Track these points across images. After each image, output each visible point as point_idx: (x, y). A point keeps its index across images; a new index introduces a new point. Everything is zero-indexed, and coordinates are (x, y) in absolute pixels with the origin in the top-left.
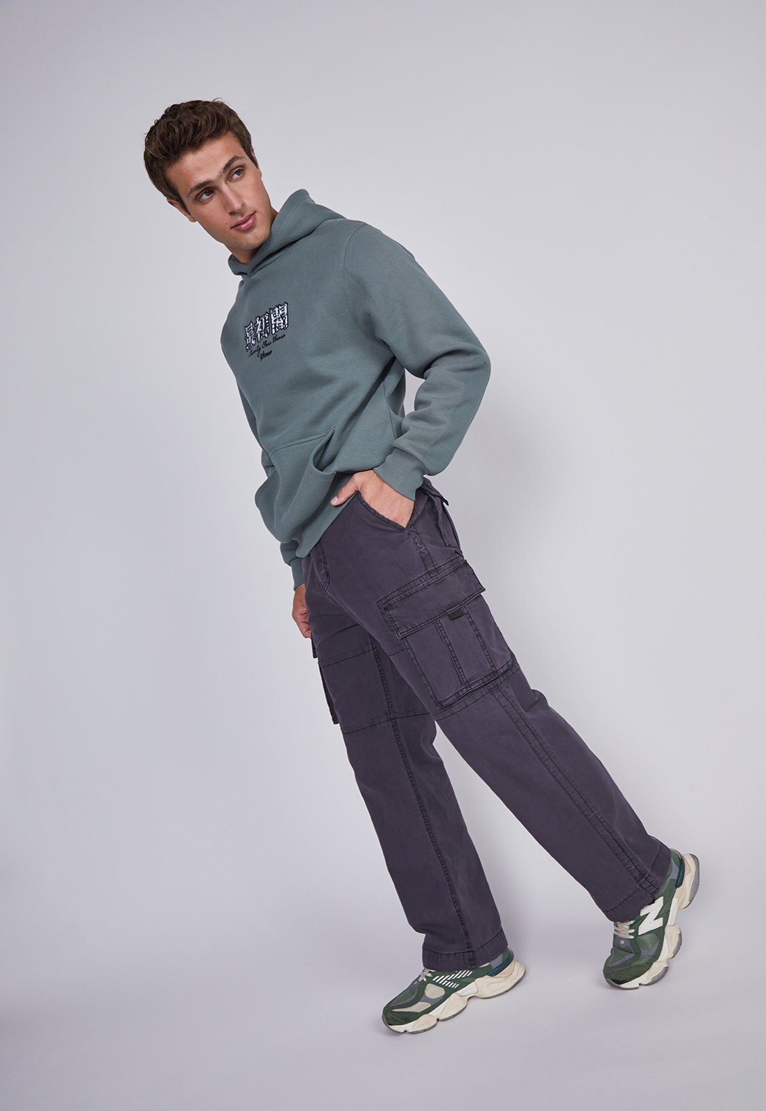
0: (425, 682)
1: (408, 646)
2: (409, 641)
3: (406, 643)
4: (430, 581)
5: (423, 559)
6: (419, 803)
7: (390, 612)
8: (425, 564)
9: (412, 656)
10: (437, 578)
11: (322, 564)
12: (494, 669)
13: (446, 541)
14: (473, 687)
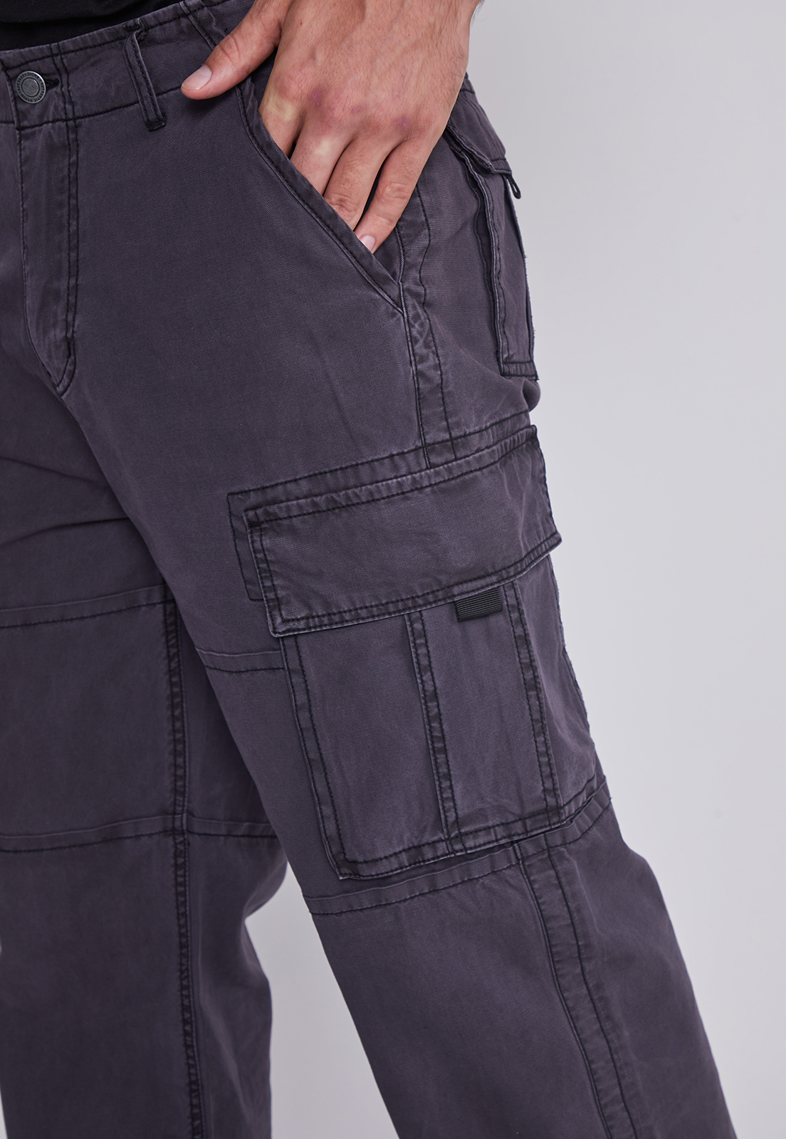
0: (321, 788)
1: (294, 664)
2: (305, 651)
3: (292, 654)
4: (425, 477)
5: (420, 398)
6: (192, 1105)
7: (267, 542)
8: (419, 415)
9: (301, 698)
10: (449, 470)
11: (60, 309)
12: (551, 801)
13: (503, 343)
14: (470, 843)
